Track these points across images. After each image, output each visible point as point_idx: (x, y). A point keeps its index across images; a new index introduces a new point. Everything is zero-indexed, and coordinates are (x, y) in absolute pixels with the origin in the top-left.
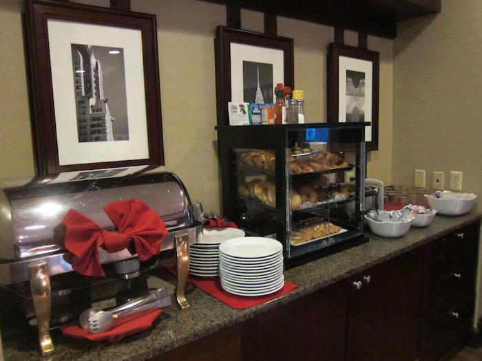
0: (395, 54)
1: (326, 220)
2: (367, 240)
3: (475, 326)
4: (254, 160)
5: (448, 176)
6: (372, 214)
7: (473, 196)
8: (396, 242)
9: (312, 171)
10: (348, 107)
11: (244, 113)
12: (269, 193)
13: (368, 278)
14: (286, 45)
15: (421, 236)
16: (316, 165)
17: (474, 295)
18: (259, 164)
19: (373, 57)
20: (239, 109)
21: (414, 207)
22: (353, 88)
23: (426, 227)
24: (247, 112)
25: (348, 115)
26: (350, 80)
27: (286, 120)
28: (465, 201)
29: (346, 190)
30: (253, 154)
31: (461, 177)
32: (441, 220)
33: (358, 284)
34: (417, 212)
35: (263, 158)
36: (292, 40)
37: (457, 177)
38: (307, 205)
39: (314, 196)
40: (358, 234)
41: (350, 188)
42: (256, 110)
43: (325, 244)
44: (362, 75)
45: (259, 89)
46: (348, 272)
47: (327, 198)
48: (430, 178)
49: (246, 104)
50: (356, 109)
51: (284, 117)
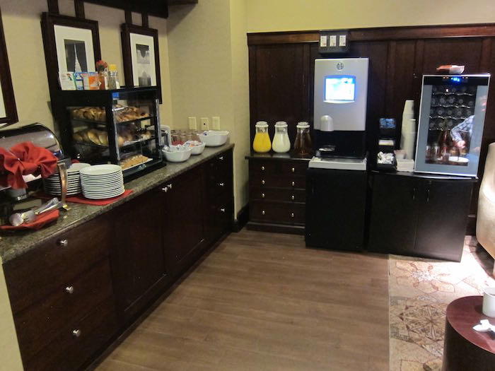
0: (169, 30)
1: (139, 153)
2: (166, 165)
3: (236, 218)
4: (86, 114)
5: (211, 120)
6: (166, 148)
7: (227, 133)
8: (184, 164)
9: (128, 120)
10: (139, 73)
11: (71, 79)
12: (100, 137)
13: (170, 186)
14: (93, 26)
15: (198, 159)
16: (130, 116)
17: (233, 197)
18: (90, 117)
19: (154, 34)
20: (67, 77)
21: (191, 142)
22: (141, 57)
23: (200, 154)
24: (72, 79)
25: (140, 79)
26: (139, 51)
27: (108, 86)
28: (222, 136)
29: (148, 132)
30: (84, 110)
31: (219, 120)
32: (208, 150)
33: (165, 189)
34: (193, 145)
35: (93, 113)
36: (97, 22)
37: (216, 121)
38: (127, 143)
39: (130, 138)
40: (160, 161)
41: (151, 132)
42: (79, 78)
43: (141, 168)
44: (147, 47)
45: (77, 60)
46: (159, 182)
47: (137, 138)
48: (199, 122)
49: (71, 73)
50: (144, 74)
51: (106, 85)
